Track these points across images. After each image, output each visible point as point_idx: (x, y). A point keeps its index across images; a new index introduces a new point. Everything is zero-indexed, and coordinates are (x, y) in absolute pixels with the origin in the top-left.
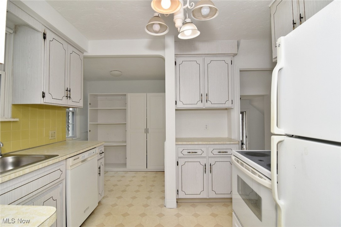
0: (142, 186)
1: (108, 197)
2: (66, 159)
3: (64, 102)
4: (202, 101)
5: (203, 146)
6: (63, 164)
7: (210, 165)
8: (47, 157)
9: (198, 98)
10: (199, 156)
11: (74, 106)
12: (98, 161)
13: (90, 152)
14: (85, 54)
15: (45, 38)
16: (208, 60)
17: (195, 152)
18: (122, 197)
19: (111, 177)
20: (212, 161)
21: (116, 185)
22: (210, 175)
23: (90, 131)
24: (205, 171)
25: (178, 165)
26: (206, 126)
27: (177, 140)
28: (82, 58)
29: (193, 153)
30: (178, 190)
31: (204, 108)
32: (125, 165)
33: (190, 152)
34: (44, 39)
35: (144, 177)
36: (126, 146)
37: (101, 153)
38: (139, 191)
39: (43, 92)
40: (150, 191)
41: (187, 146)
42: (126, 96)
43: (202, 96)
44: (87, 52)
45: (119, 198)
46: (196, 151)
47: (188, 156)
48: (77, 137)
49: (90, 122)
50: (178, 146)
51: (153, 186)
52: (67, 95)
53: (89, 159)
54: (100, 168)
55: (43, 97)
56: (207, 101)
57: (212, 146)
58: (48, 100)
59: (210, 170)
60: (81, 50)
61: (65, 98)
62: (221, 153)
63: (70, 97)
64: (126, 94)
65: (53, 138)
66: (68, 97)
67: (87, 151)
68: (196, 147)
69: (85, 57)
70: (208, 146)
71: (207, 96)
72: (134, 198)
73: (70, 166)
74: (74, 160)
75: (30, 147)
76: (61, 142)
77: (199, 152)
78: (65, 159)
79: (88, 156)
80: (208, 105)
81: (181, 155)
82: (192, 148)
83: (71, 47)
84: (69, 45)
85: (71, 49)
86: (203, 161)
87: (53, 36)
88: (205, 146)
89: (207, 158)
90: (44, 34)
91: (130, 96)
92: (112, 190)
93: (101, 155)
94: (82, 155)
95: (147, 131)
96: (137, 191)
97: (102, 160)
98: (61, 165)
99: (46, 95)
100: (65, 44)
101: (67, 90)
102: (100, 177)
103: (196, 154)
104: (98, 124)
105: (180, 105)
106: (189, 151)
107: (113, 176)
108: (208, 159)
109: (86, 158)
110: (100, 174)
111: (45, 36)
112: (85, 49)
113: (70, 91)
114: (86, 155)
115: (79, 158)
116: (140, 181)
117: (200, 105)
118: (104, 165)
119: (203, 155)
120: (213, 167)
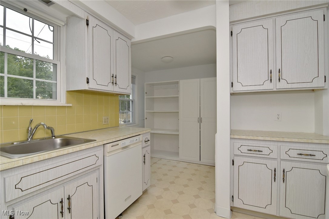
0: (192, 180)
1: (155, 186)
2: (104, 144)
3: (110, 89)
4: (271, 80)
5: (272, 143)
6: (100, 150)
7: (284, 171)
8: (86, 141)
9: (266, 77)
10: (266, 156)
11: (122, 92)
12: (143, 149)
13: (132, 140)
14: (133, 40)
15: (88, 24)
16: (281, 20)
17: (259, 151)
18: (169, 190)
19: (164, 165)
20: (287, 166)
21: (166, 175)
22: (283, 185)
23: (146, 118)
24: (275, 178)
25: (233, 164)
26: (278, 115)
27: (232, 132)
28: (130, 45)
29: (255, 151)
30: (233, 196)
31: (275, 90)
32: (177, 154)
33: (251, 150)
34: (86, 26)
35: (196, 170)
36: (178, 135)
37: (146, 141)
38: (188, 186)
39: (87, 78)
40: (200, 189)
41: (247, 142)
42: (178, 84)
43: (271, 73)
44: (134, 38)
45: (166, 189)
46: (260, 149)
47: (248, 155)
48: (136, 123)
49: (146, 110)
50: (233, 141)
51: (204, 182)
52: (113, 81)
53: (132, 146)
54: (144, 156)
55: (88, 82)
56: (279, 79)
57: (288, 144)
58: (93, 86)
59: (283, 179)
60: (128, 37)
61: (111, 84)
62: (303, 156)
63: (116, 83)
64: (178, 81)
65: (106, 123)
66: (114, 83)
67: (128, 138)
68: (262, 144)
69: (133, 44)
70: (280, 144)
71: (279, 72)
72: (181, 193)
73: (108, 152)
74: (112, 146)
75: (84, 131)
76: (114, 127)
77: (266, 151)
78: (102, 145)
79: (130, 144)
80: (282, 85)
81: (238, 153)
82: (254, 145)
83: (117, 33)
84: (114, 31)
85: (117, 35)
86: (272, 165)
87: (97, 22)
88: (276, 143)
89: (279, 160)
90: (87, 21)
91: (182, 83)
92: (160, 180)
93: (147, 142)
94: (122, 142)
95: (200, 120)
96: (186, 186)
97: (149, 149)
98: (97, 151)
99: (90, 81)
100: (110, 30)
101: (113, 77)
102: (145, 165)
103: (260, 153)
104: (154, 112)
105: (238, 88)
106: (250, 148)
107: (165, 165)
108: (279, 163)
109: (126, 145)
110: (144, 162)
111: (88, 22)
112: (132, 35)
113: (116, 77)
114: (127, 142)
115: (118, 145)
116: (191, 174)
117: (268, 86)
118: (150, 153)
119: (272, 156)
120: (288, 174)
